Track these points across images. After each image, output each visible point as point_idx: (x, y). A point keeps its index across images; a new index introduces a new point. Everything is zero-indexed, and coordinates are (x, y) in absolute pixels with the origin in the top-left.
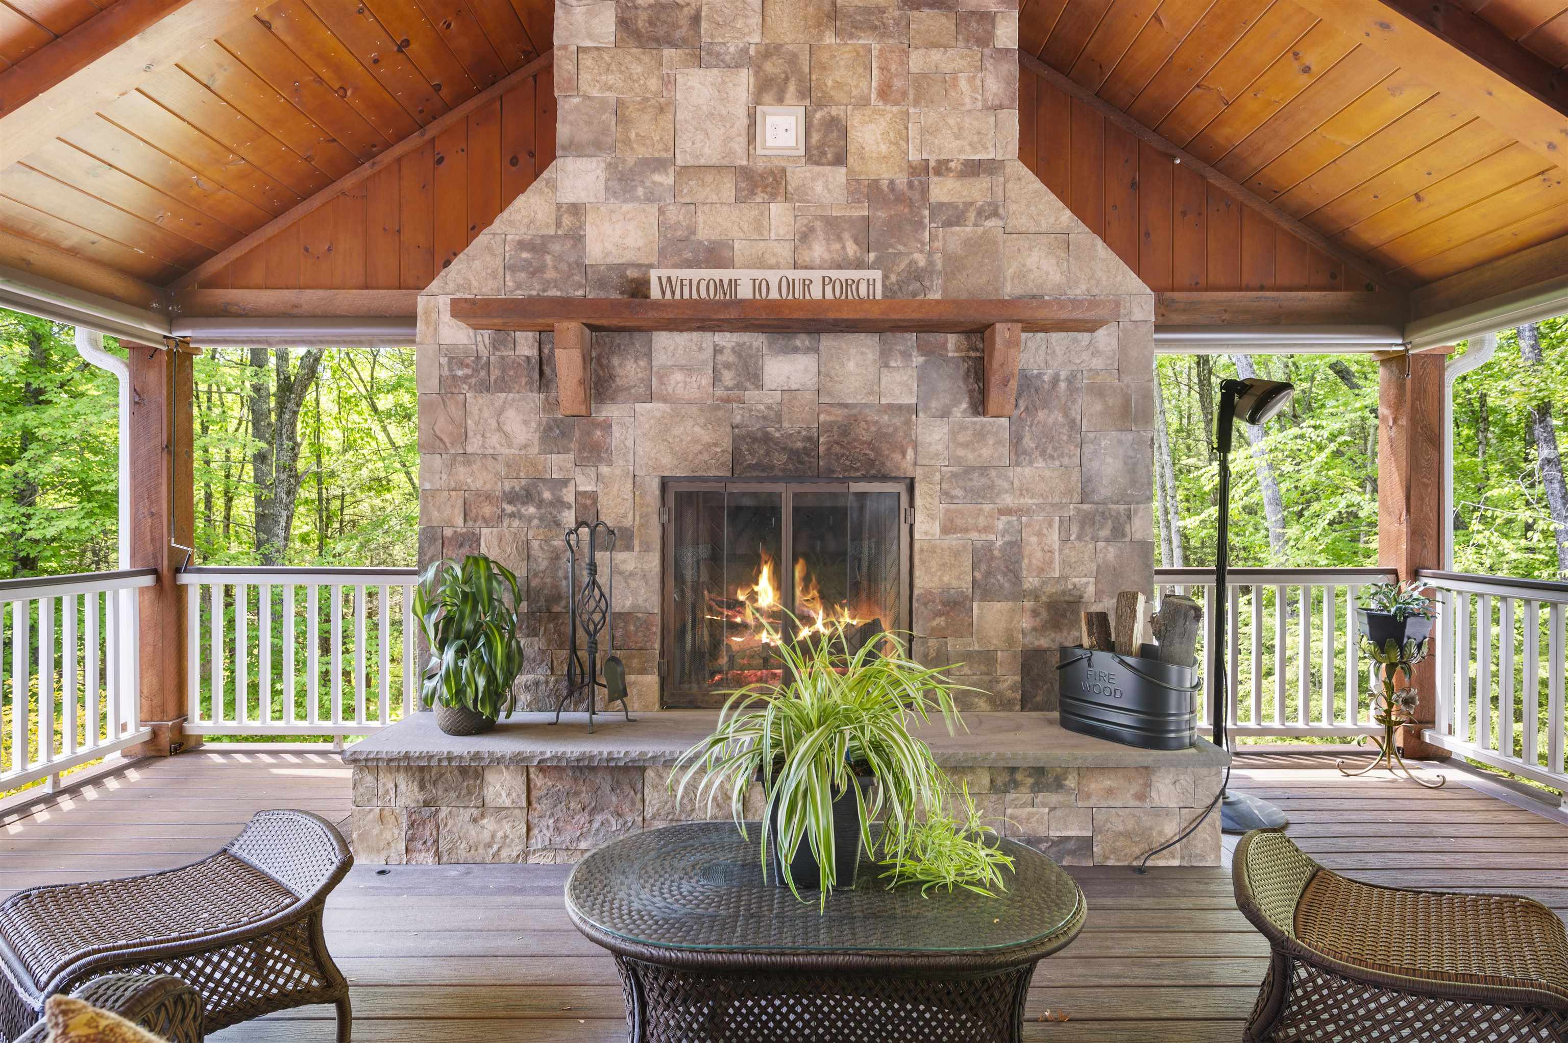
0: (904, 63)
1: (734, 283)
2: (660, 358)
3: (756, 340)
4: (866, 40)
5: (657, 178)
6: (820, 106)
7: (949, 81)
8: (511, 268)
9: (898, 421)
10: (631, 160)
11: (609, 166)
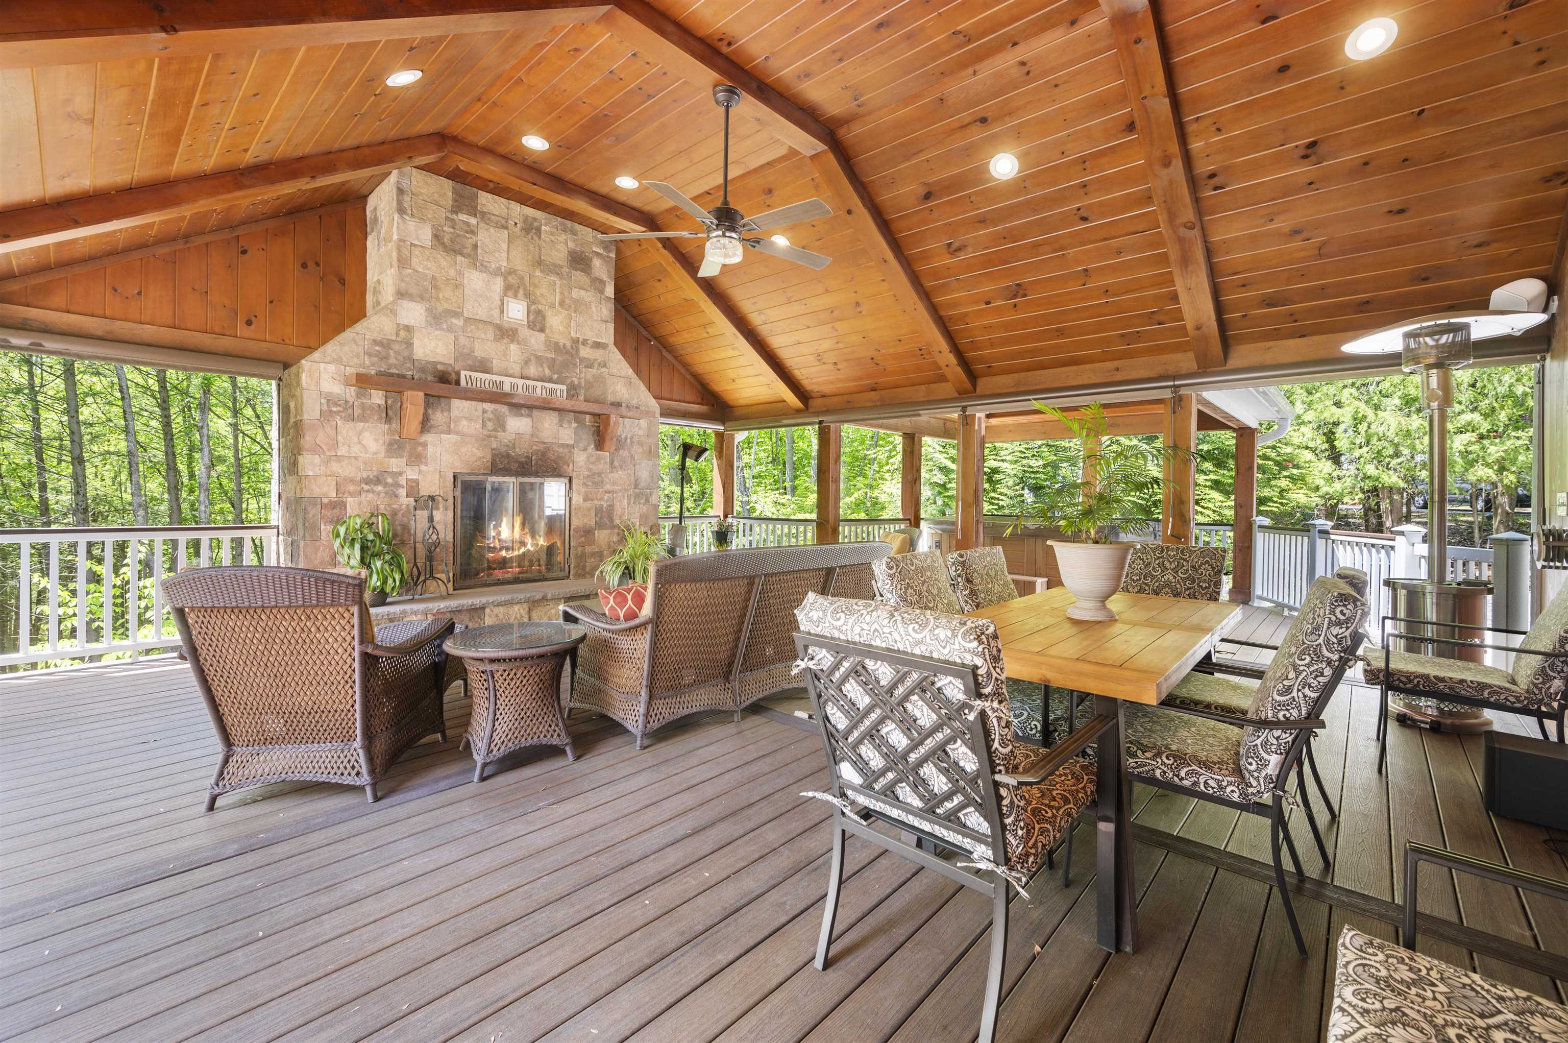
0: (570, 293)
1: (502, 383)
2: (455, 412)
3: (504, 409)
4: (553, 278)
5: (454, 321)
6: (534, 303)
7: (588, 306)
8: (370, 355)
9: (566, 451)
10: (440, 309)
11: (427, 310)
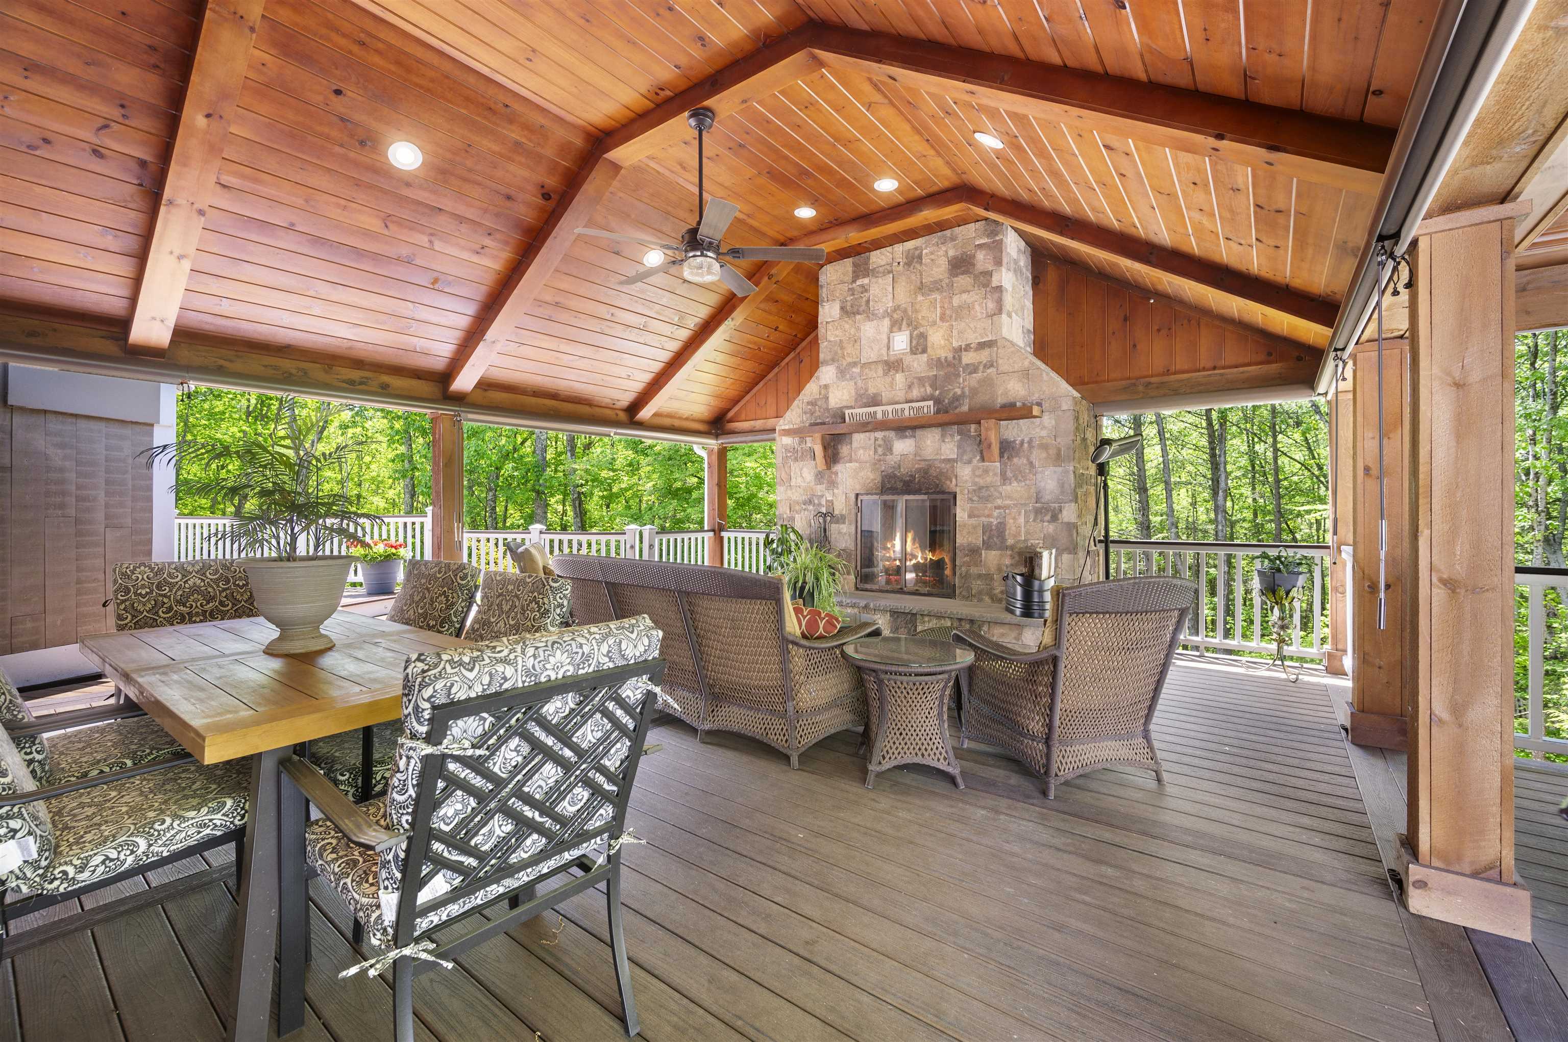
0: (950, 303)
1: (875, 413)
2: (855, 445)
3: (891, 434)
4: (937, 296)
5: (854, 370)
6: (916, 328)
8: (805, 413)
9: (948, 466)
10: (845, 363)
11: (838, 367)
